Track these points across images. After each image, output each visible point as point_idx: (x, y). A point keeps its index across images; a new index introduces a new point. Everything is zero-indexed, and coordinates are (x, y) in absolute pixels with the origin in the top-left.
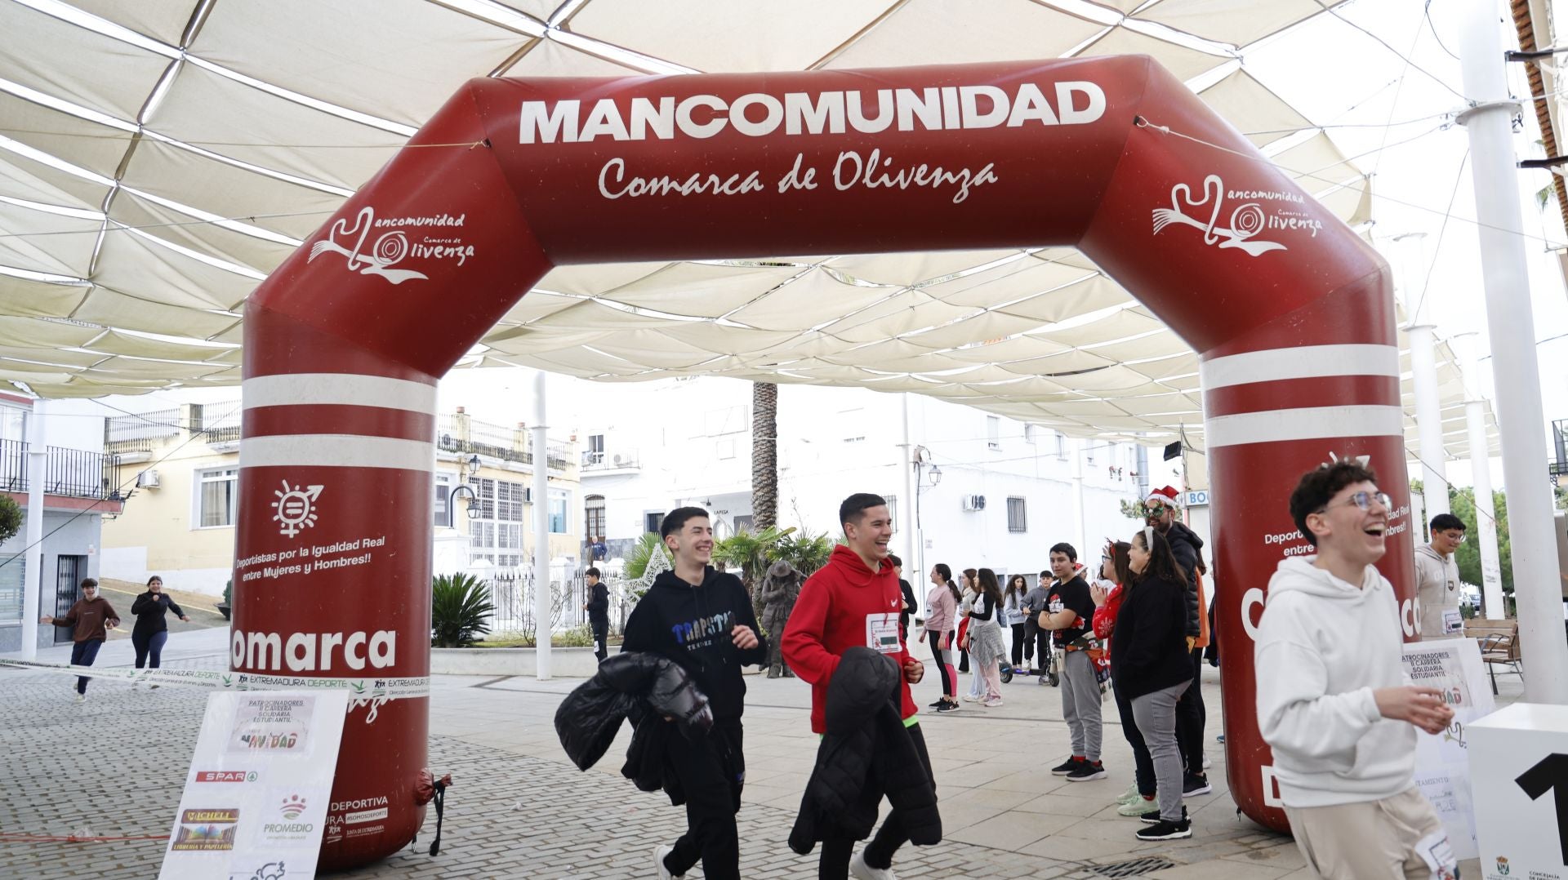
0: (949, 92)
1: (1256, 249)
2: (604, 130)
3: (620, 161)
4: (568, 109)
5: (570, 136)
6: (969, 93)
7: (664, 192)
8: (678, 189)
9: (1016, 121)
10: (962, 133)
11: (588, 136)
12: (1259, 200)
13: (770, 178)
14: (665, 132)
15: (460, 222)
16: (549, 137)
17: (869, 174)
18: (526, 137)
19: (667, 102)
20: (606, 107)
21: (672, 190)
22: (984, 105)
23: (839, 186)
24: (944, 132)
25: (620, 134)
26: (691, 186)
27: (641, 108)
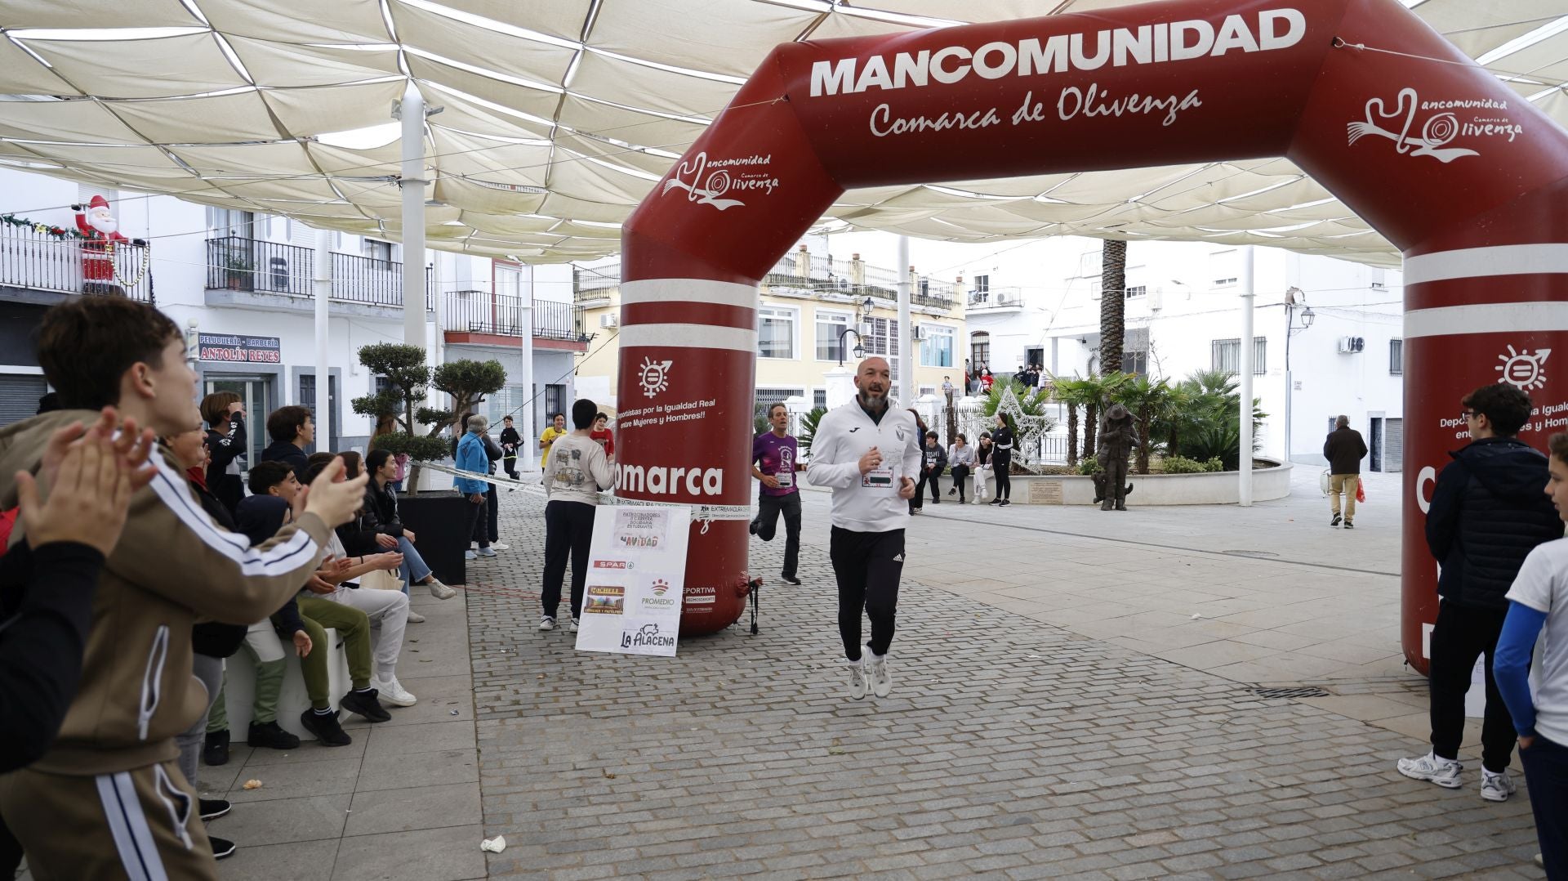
0: (1161, 29)
1: (1447, 156)
2: (874, 82)
3: (885, 106)
4: (847, 65)
5: (848, 89)
6: (1179, 28)
7: (921, 130)
8: (932, 125)
9: (1219, 51)
10: (1170, 64)
11: (861, 87)
12: (1454, 109)
13: (1005, 114)
14: (921, 80)
15: (767, 161)
16: (832, 90)
17: (1088, 105)
18: (815, 91)
19: (924, 55)
20: (876, 62)
21: (927, 126)
22: (1191, 38)
23: (1063, 117)
24: (1153, 66)
25: (886, 85)
26: (942, 123)
27: (903, 60)
